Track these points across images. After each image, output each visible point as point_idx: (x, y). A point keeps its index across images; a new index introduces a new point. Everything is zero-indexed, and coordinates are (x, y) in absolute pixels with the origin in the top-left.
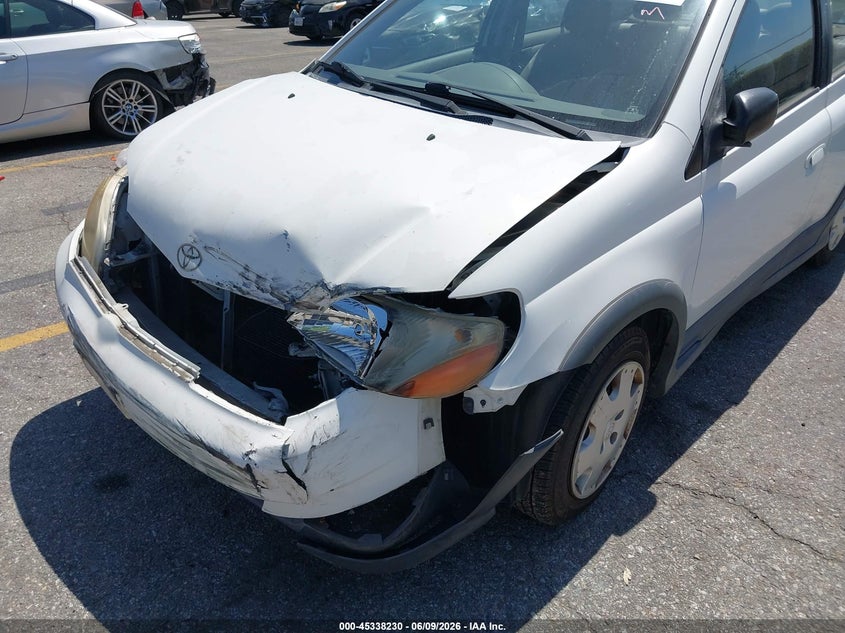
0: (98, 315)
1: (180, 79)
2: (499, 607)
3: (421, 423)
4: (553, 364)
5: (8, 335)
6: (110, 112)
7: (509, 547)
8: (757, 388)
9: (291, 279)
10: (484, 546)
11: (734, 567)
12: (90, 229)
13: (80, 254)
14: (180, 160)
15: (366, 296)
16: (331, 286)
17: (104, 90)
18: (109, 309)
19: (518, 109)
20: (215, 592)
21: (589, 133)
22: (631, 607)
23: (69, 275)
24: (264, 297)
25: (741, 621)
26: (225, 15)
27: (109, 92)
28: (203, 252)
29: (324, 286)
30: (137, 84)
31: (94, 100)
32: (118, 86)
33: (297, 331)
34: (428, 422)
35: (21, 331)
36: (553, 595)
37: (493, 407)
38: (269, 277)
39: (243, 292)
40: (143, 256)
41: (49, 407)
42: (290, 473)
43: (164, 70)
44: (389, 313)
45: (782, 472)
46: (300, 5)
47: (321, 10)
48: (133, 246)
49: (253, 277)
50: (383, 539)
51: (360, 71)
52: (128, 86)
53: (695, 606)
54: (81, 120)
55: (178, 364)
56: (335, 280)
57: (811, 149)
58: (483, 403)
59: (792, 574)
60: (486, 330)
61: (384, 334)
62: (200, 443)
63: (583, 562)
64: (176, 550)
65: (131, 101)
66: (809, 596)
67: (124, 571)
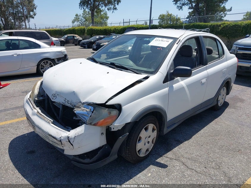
0: (33, 110)
1: (60, 61)
2: (118, 180)
3: (101, 134)
4: (129, 120)
5: (10, 120)
6: (42, 69)
7: (123, 168)
8: (194, 137)
9: (74, 101)
10: (117, 168)
11: (175, 174)
12: (33, 92)
13: (30, 97)
14: (54, 76)
15: (89, 104)
16: (82, 102)
17: (41, 63)
18: (35, 108)
19: (128, 68)
20: (52, 175)
21: (141, 73)
22: (149, 181)
23: (27, 102)
24: (69, 105)
25: (174, 184)
26: (76, 45)
27: (42, 63)
28: (57, 95)
29: (81, 102)
30: (49, 62)
31: (38, 65)
32: (45, 62)
33: (75, 113)
34: (102, 134)
35: (13, 119)
36: (131, 178)
37: (116, 130)
38: (70, 101)
39: (64, 104)
40: (44, 98)
41: (18, 136)
42: (69, 141)
43: (57, 58)
44: (94, 108)
45: (193, 155)
46: (96, 43)
47: (101, 45)
48: (42, 96)
49: (67, 101)
50: (90, 159)
51: (97, 59)
52: (47, 62)
53: (164, 181)
54: (34, 70)
55: (48, 120)
56: (83, 101)
57: (202, 79)
58: (113, 128)
59: (189, 176)
60: (114, 112)
61: (92, 112)
62: (51, 136)
63: (140, 172)
64: (44, 166)
65: (47, 66)
66: (192, 180)
67: (31, 170)
